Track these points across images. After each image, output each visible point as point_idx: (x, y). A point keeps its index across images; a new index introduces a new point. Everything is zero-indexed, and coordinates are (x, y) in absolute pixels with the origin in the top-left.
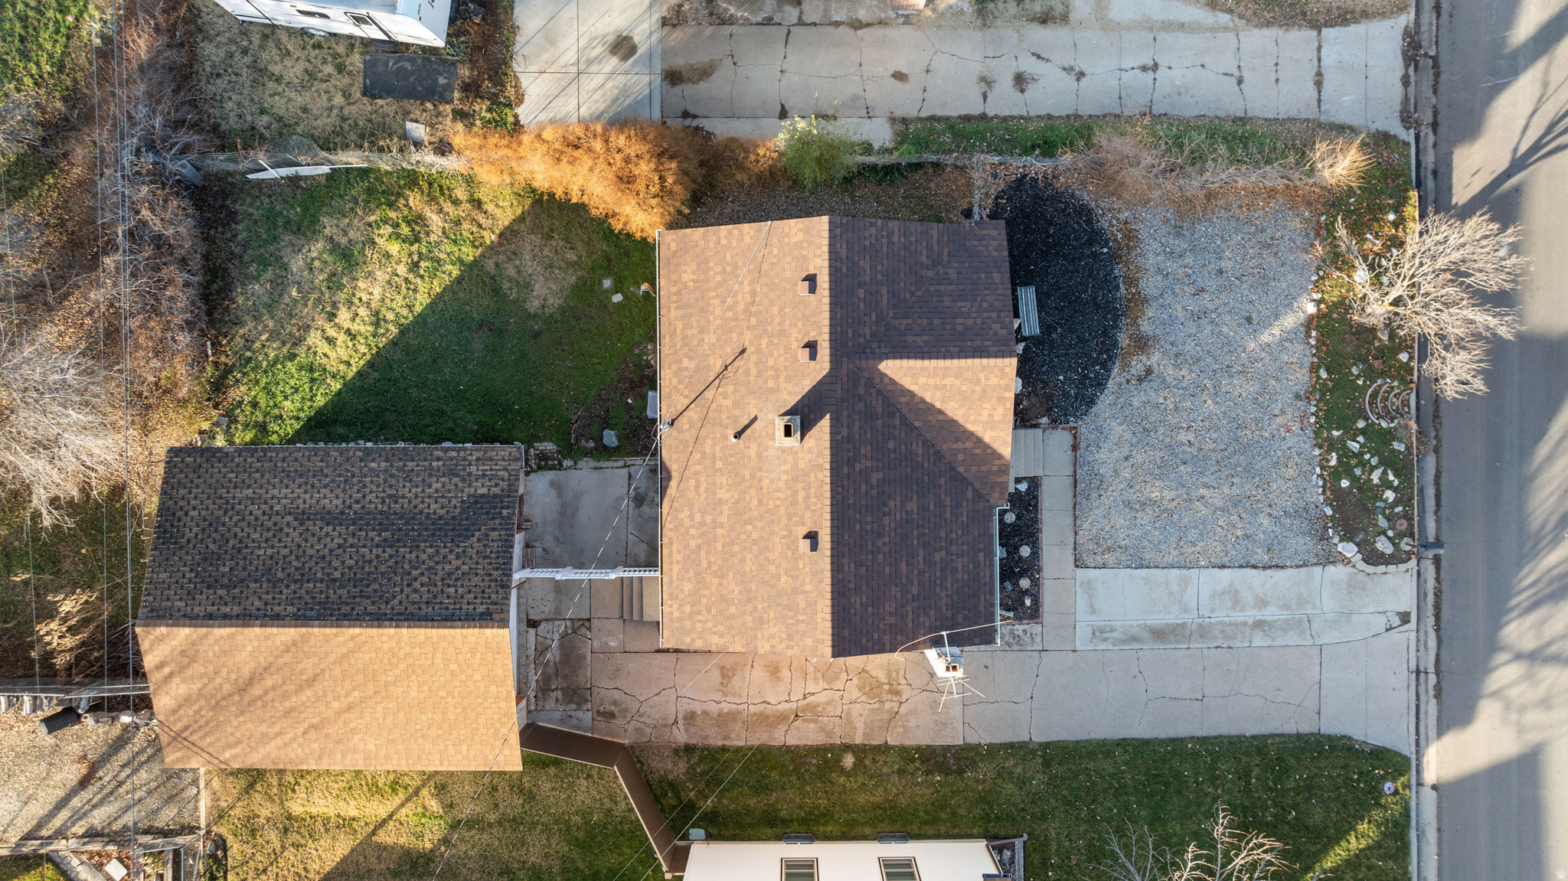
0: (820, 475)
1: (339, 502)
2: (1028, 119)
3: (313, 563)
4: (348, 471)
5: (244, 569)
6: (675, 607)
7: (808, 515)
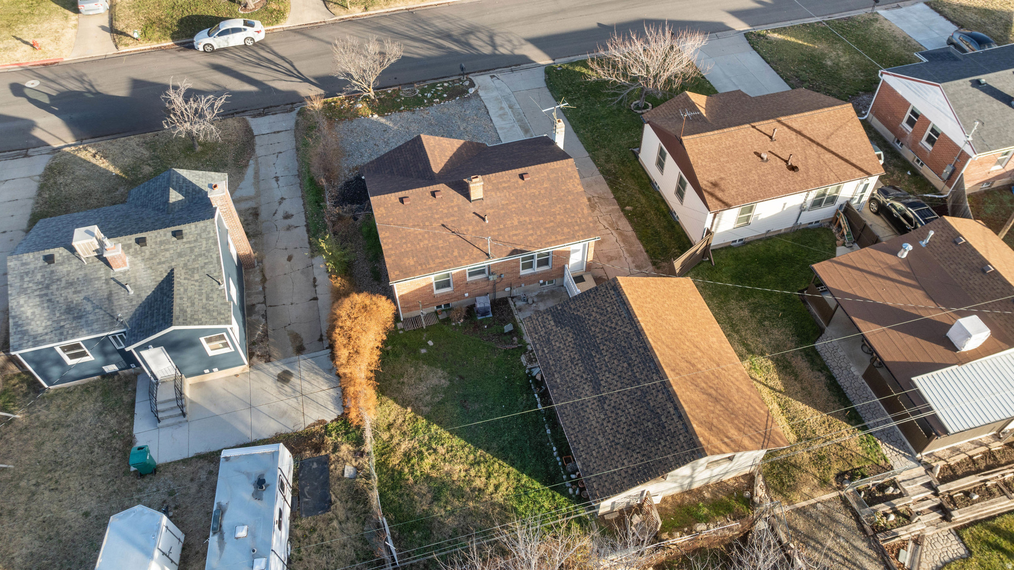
0: (493, 178)
1: (586, 387)
2: (306, 211)
3: (625, 380)
4: (567, 391)
5: (645, 414)
6: (578, 234)
7: (513, 180)
